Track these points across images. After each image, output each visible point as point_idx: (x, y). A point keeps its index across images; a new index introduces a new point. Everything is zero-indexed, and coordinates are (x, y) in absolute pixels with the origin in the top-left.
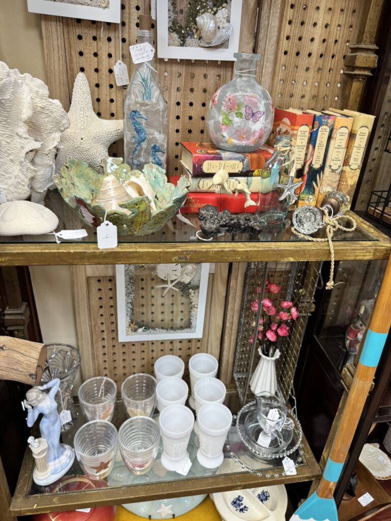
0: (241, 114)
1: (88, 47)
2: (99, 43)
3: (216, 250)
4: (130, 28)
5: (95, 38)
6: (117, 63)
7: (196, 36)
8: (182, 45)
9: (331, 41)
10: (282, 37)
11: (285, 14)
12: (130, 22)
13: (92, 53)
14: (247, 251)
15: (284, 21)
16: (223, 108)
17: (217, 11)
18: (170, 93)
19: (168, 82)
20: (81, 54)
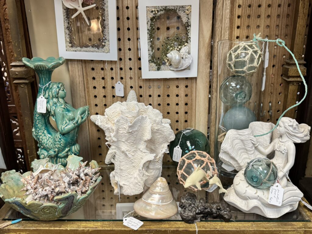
1: (98, 74)
2: (105, 72)
4: (125, 62)
5: (102, 69)
7: (167, 64)
8: (159, 69)
12: (125, 58)
13: (101, 77)
17: (181, 48)
19: (152, 92)
20: (94, 78)
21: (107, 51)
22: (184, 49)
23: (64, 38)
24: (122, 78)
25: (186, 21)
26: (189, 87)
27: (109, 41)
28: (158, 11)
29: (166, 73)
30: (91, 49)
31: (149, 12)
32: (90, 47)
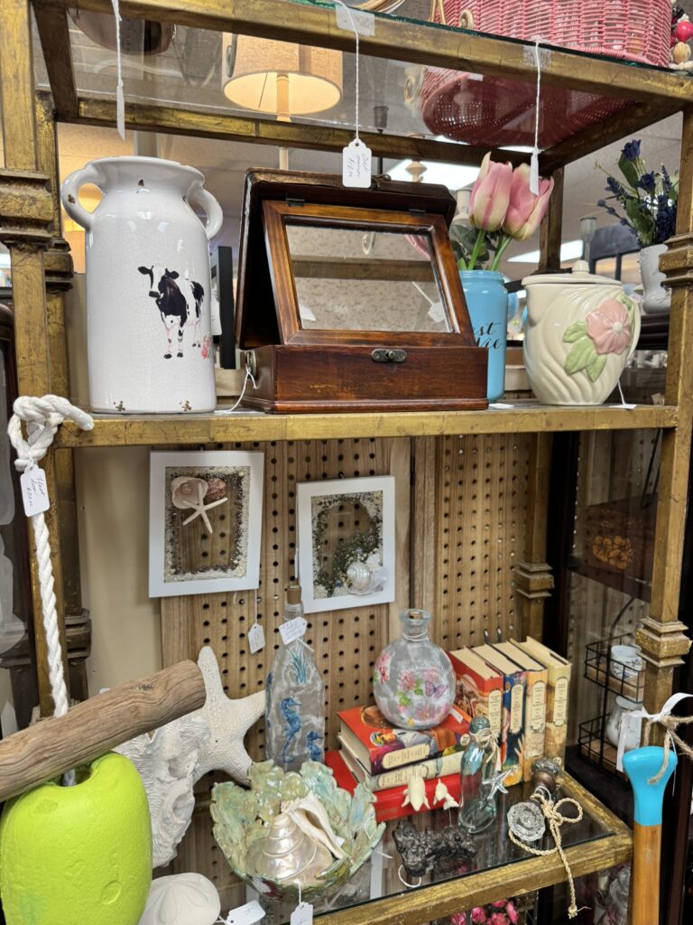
0: (421, 691)
1: (215, 615)
2: (229, 609)
3: (434, 903)
4: (266, 586)
5: (224, 604)
6: (252, 629)
7: (345, 585)
8: (331, 594)
9: (495, 555)
10: (439, 562)
11: (439, 539)
13: (220, 620)
14: (471, 896)
15: (439, 547)
16: (399, 687)
17: (368, 556)
19: (313, 635)
20: (206, 624)
21: (240, 575)
22: (373, 559)
23: (163, 560)
24: (259, 616)
25: (375, 514)
26: (376, 618)
27: (246, 556)
28: (330, 502)
29: (342, 600)
30: (212, 573)
31: (315, 507)
32: (211, 570)
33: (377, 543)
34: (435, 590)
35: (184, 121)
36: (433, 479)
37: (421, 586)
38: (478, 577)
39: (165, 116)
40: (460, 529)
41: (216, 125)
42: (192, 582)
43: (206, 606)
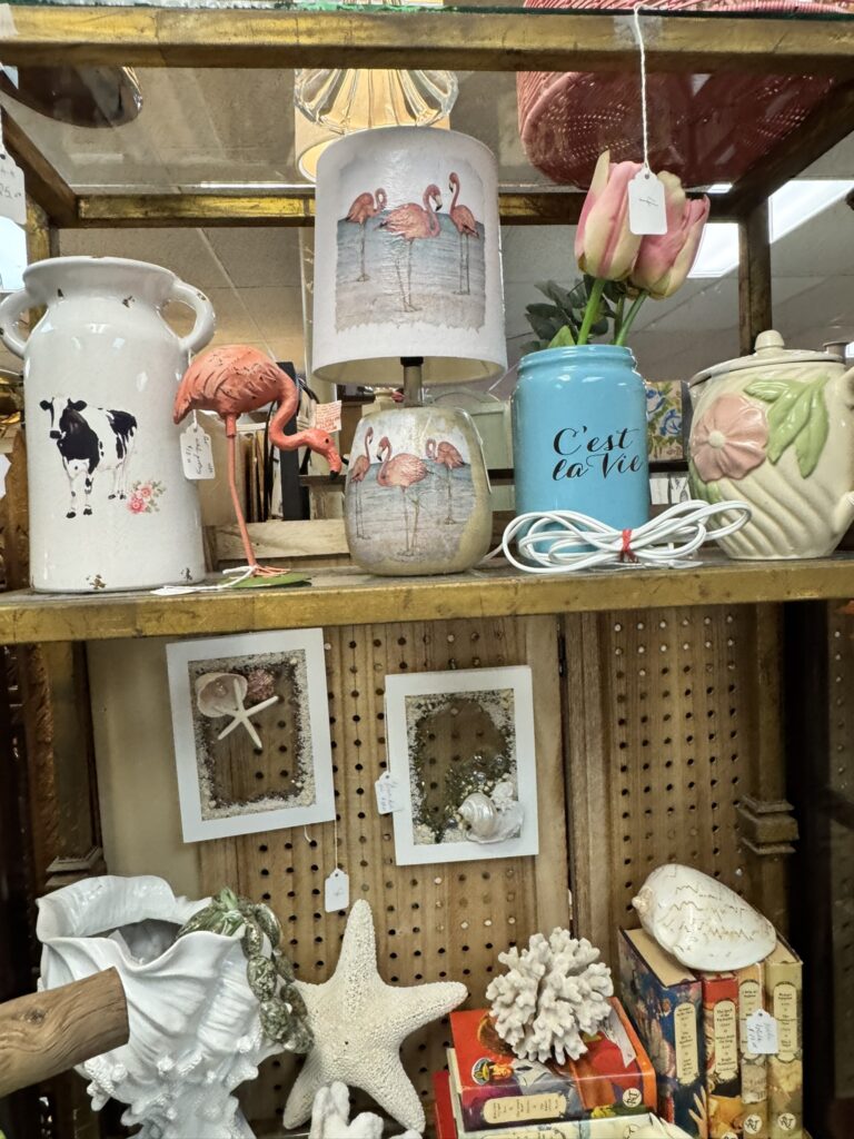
1: (277, 861)
2: (296, 853)
4: (348, 823)
5: (288, 846)
6: (330, 882)
7: (461, 826)
8: (438, 840)
9: (705, 783)
10: (614, 794)
11: (612, 758)
12: (347, 814)
13: (284, 868)
15: (613, 770)
17: (494, 785)
18: (423, 912)
19: (420, 897)
20: (265, 873)
21: (307, 803)
22: (501, 790)
23: (198, 789)
24: (341, 866)
25: (503, 723)
27: (312, 776)
28: (433, 705)
29: (457, 849)
30: (267, 803)
31: (411, 709)
32: (266, 799)
33: (508, 766)
34: (609, 836)
35: (210, 209)
36: (597, 668)
37: (585, 831)
38: (680, 816)
39: (186, 205)
40: (645, 743)
41: (252, 208)
42: (241, 817)
43: (264, 849)
